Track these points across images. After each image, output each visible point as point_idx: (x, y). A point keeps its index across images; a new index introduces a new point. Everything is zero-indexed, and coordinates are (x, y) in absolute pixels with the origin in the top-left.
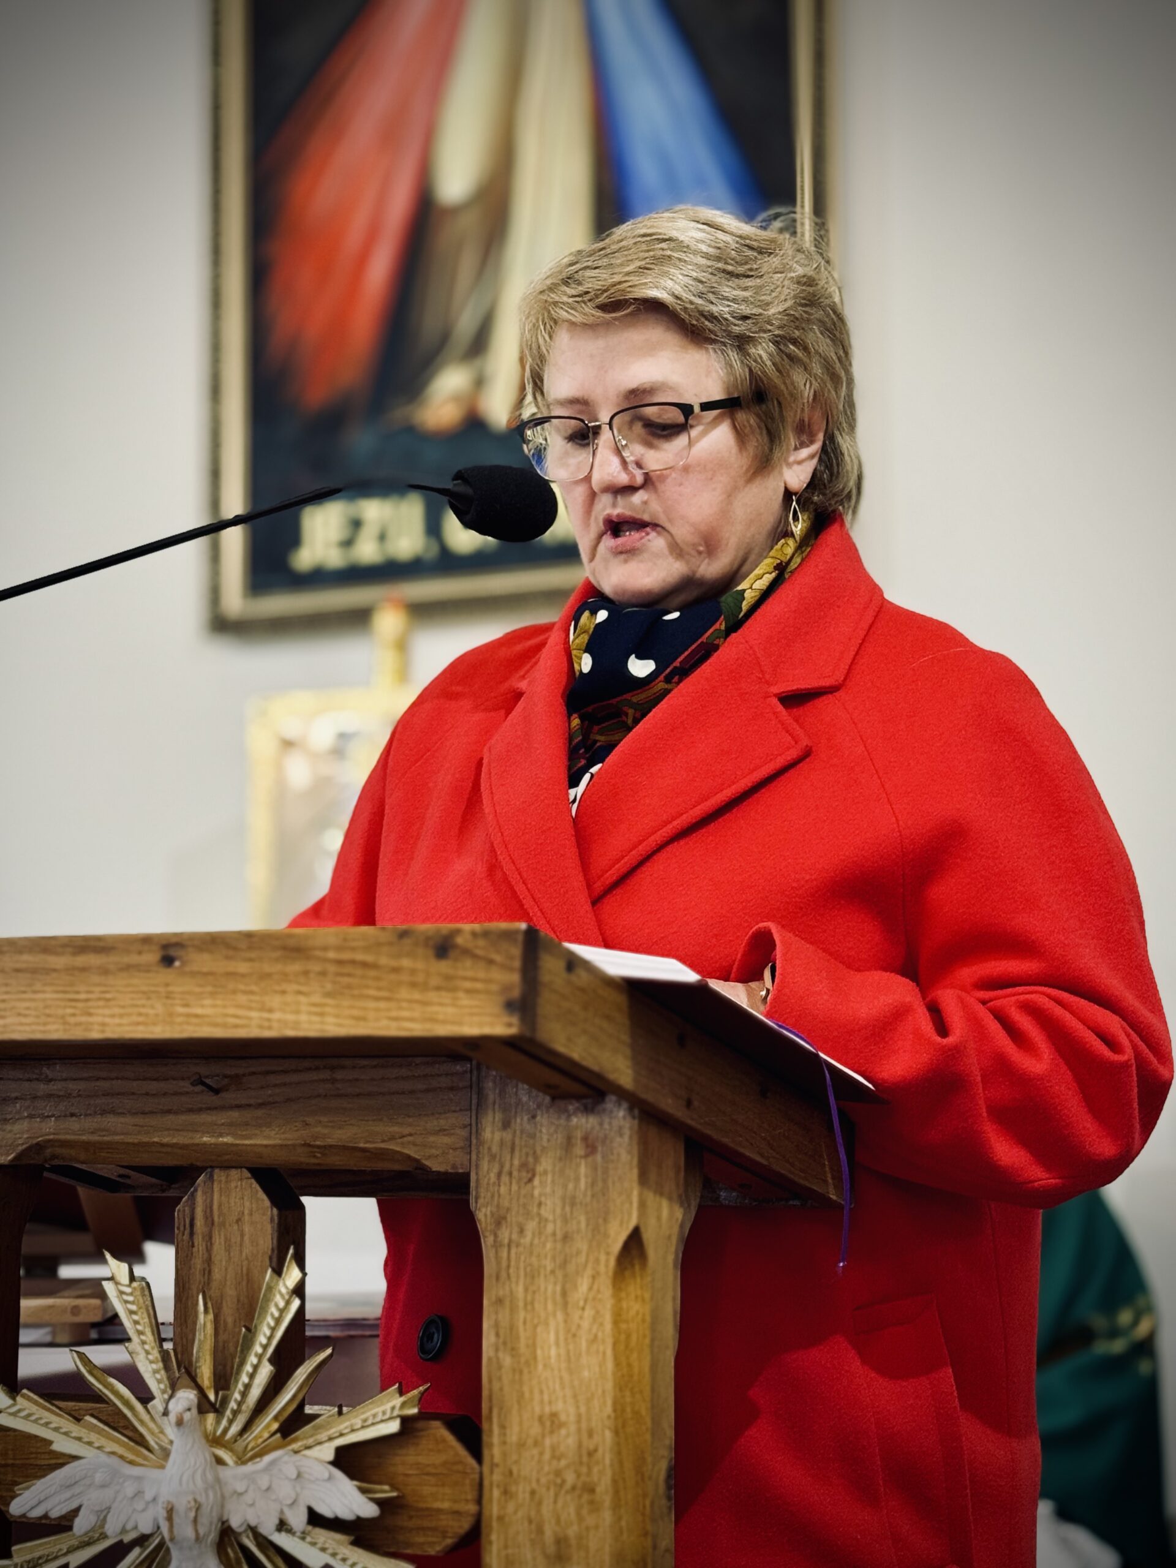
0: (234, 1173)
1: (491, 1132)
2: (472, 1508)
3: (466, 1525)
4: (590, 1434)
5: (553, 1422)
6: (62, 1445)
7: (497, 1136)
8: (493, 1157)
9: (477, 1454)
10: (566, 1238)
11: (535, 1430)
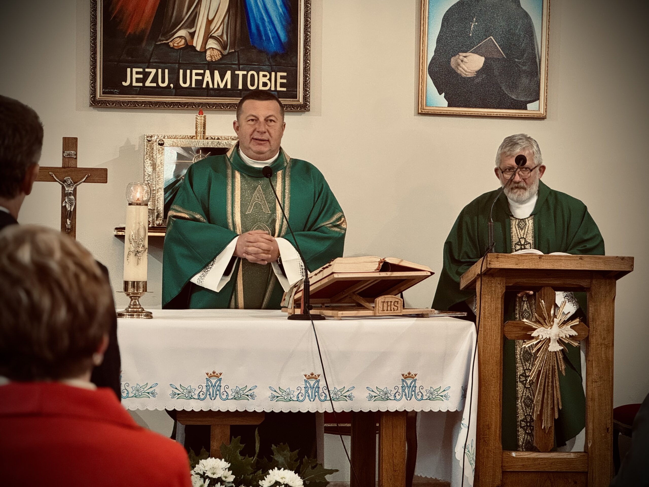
0: (549, 287)
1: (594, 282)
2: (588, 334)
3: (587, 336)
4: (609, 323)
5: (603, 321)
6: (534, 327)
7: (595, 282)
8: (594, 285)
9: (588, 327)
10: (606, 297)
11: (600, 323)
